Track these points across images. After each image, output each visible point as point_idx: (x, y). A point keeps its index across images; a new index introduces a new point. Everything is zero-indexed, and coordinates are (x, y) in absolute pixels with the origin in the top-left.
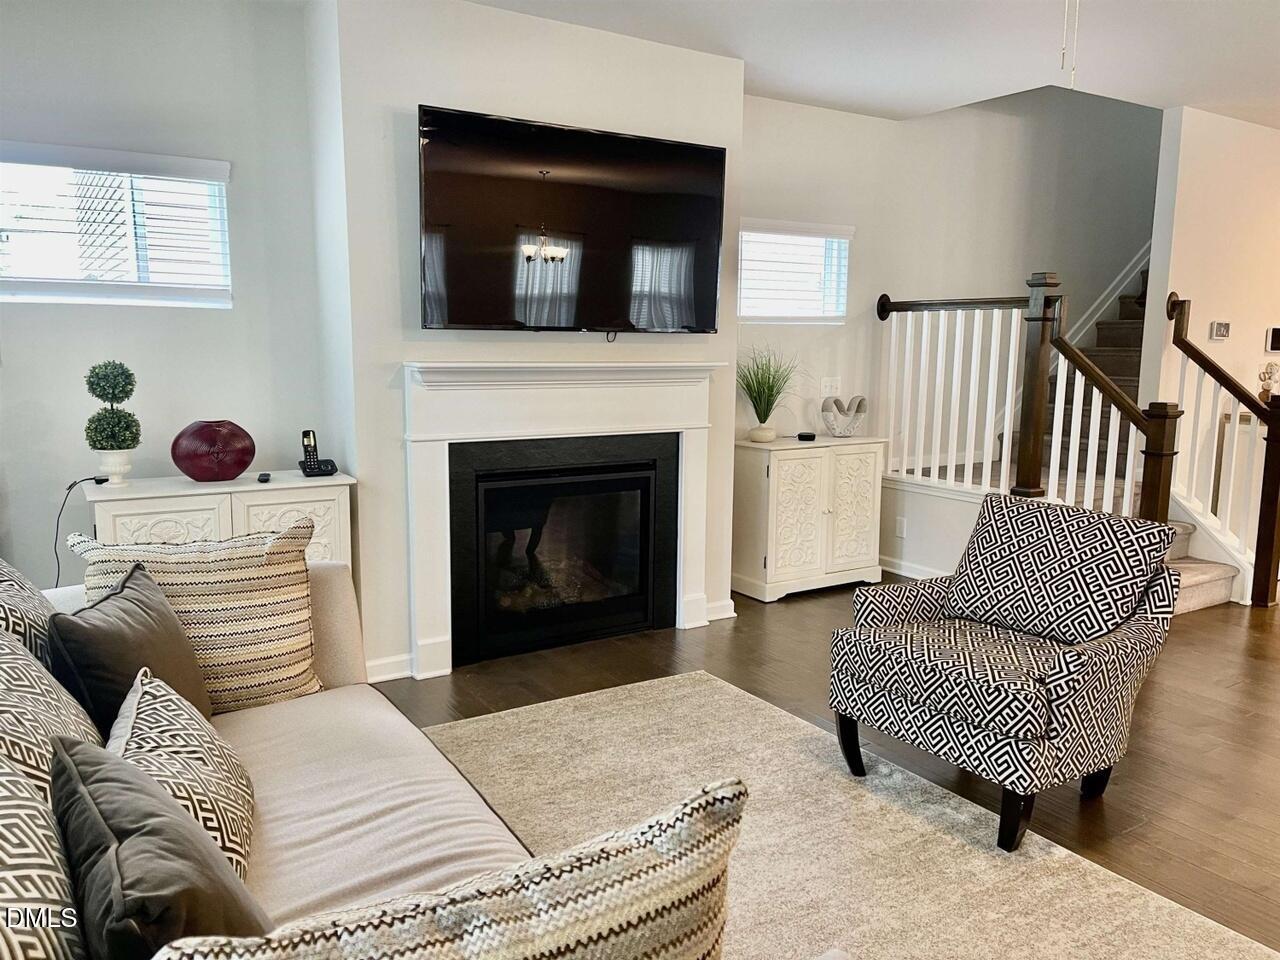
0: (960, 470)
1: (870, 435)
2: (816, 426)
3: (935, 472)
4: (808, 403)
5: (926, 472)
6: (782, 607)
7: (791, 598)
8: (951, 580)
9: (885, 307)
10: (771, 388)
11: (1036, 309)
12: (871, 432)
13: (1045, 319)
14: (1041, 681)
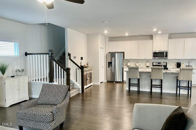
0: (41, 79)
1: (25, 75)
2: (15, 74)
3: (37, 80)
4: (13, 71)
5: (36, 80)
6: (10, 108)
7: (11, 106)
8: (38, 98)
9: (26, 54)
10: (5, 69)
11: (50, 55)
12: (26, 75)
13: (52, 56)
14: (52, 112)
